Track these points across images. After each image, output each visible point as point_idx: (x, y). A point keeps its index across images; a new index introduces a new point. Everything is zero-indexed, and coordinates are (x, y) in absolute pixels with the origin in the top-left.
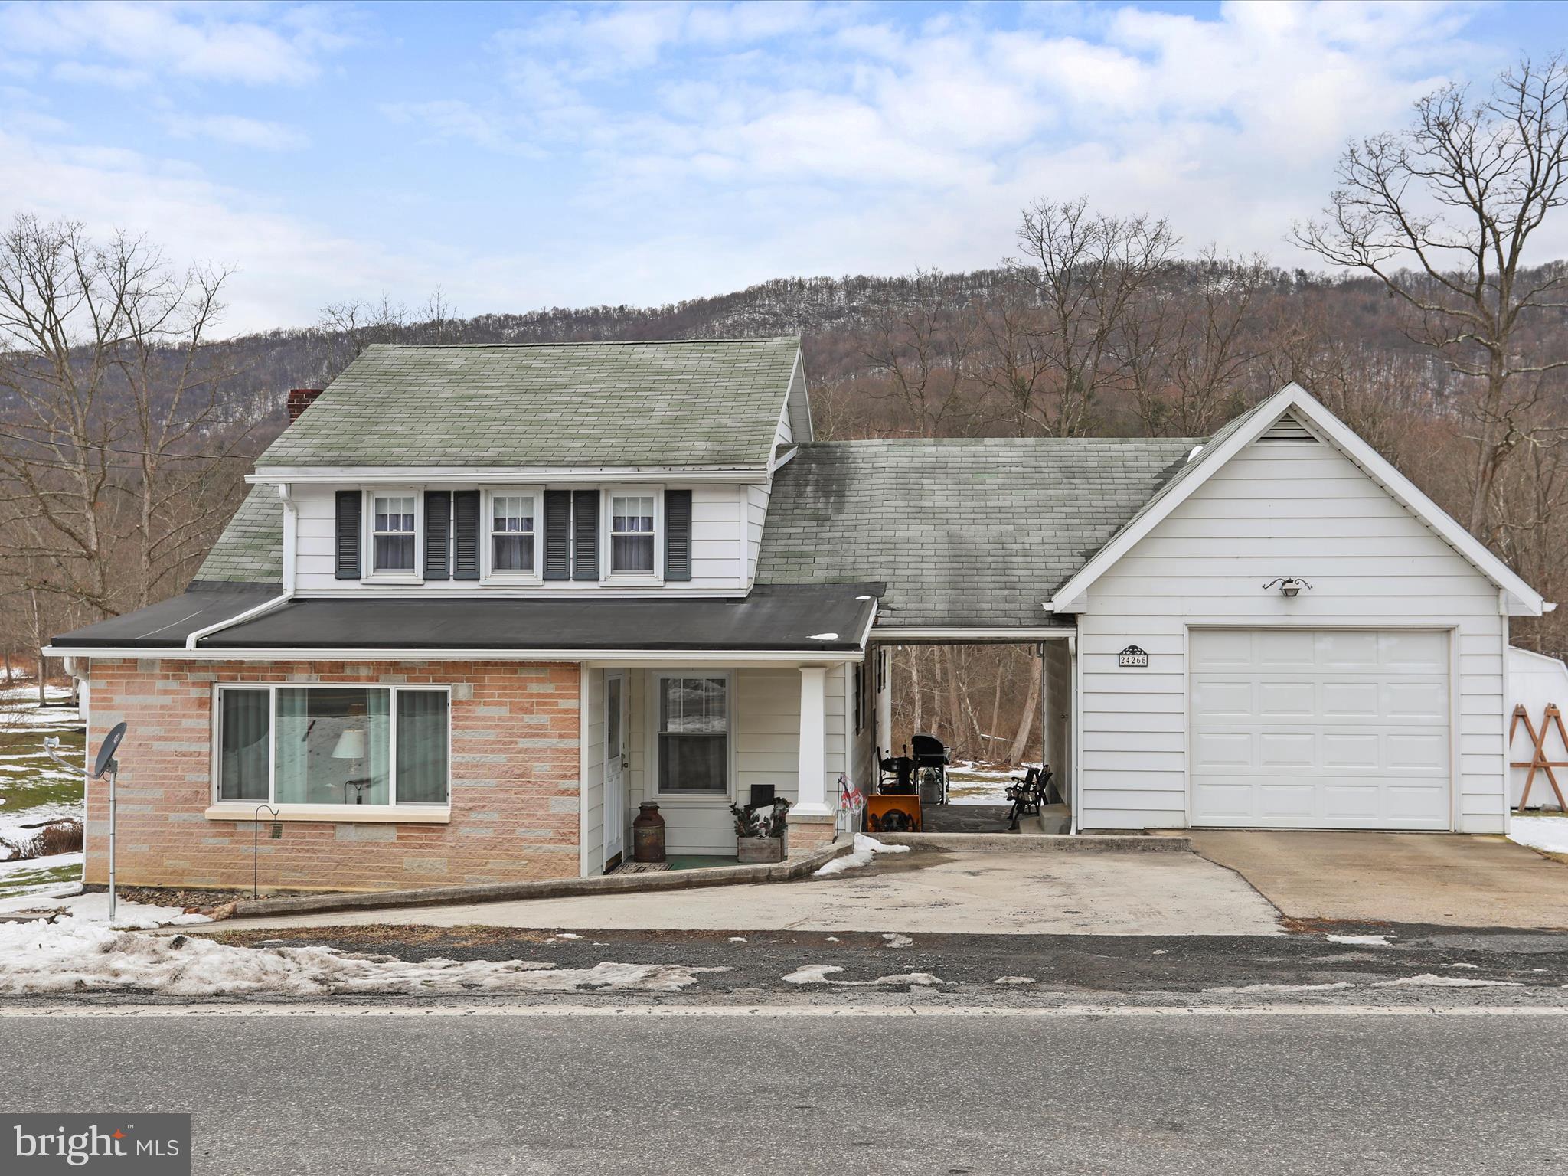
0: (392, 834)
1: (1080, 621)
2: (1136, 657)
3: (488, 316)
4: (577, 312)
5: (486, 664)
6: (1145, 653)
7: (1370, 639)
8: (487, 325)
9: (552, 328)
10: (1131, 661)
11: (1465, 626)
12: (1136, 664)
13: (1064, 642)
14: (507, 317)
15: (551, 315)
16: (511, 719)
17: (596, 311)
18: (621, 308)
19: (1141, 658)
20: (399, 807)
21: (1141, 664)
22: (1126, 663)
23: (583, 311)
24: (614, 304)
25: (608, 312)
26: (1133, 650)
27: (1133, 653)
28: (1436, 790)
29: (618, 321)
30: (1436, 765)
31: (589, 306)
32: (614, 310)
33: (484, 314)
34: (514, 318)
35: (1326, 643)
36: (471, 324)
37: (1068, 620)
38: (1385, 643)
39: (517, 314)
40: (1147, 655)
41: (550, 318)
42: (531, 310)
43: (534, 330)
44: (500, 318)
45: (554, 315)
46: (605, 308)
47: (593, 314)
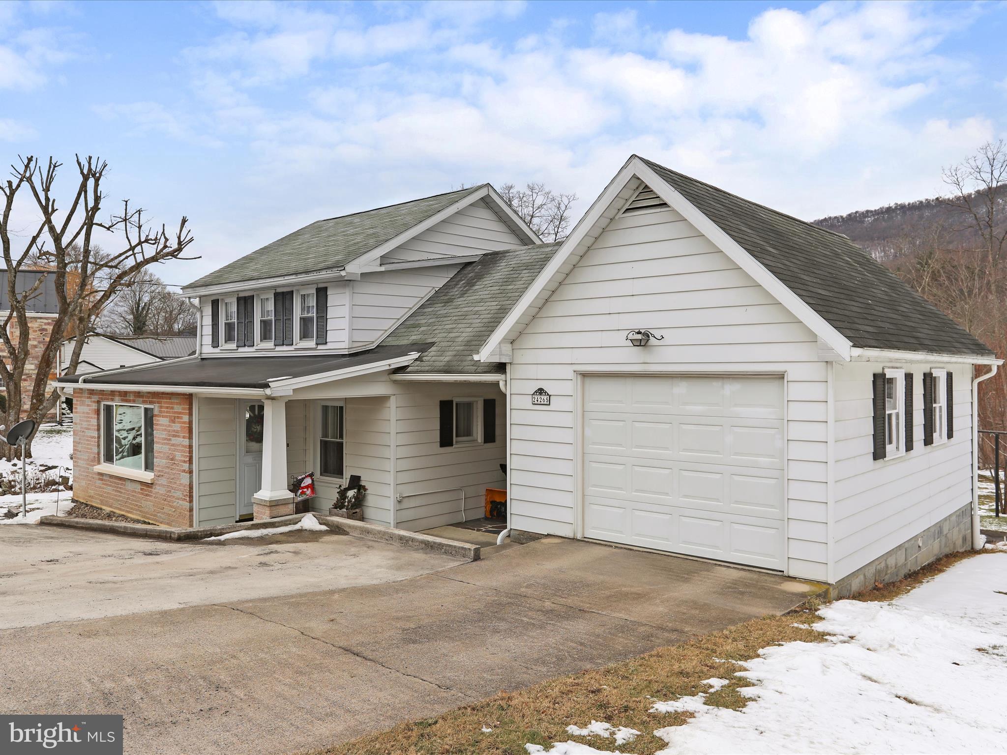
0: (139, 487)
1: (508, 367)
2: (542, 397)
3: (857, 212)
4: (909, 204)
5: (163, 393)
6: (548, 395)
7: (716, 384)
8: (855, 217)
9: (894, 214)
10: (539, 400)
11: (793, 372)
12: (542, 403)
13: (497, 384)
14: (867, 211)
15: (893, 207)
16: (169, 426)
17: (921, 202)
18: (937, 199)
19: (545, 397)
20: (146, 473)
21: (545, 403)
22: (536, 402)
23: (913, 203)
24: (932, 197)
25: (929, 202)
26: (541, 391)
27: (541, 394)
28: (773, 531)
29: (936, 206)
30: (772, 506)
31: (916, 200)
32: (933, 201)
33: (854, 211)
34: (871, 211)
35: (681, 388)
36: (846, 217)
37: (501, 368)
38: (730, 388)
39: (873, 209)
40: (550, 396)
41: (893, 209)
42: (881, 206)
43: (883, 217)
44: (863, 213)
45: (896, 207)
46: (927, 200)
47: (919, 204)
